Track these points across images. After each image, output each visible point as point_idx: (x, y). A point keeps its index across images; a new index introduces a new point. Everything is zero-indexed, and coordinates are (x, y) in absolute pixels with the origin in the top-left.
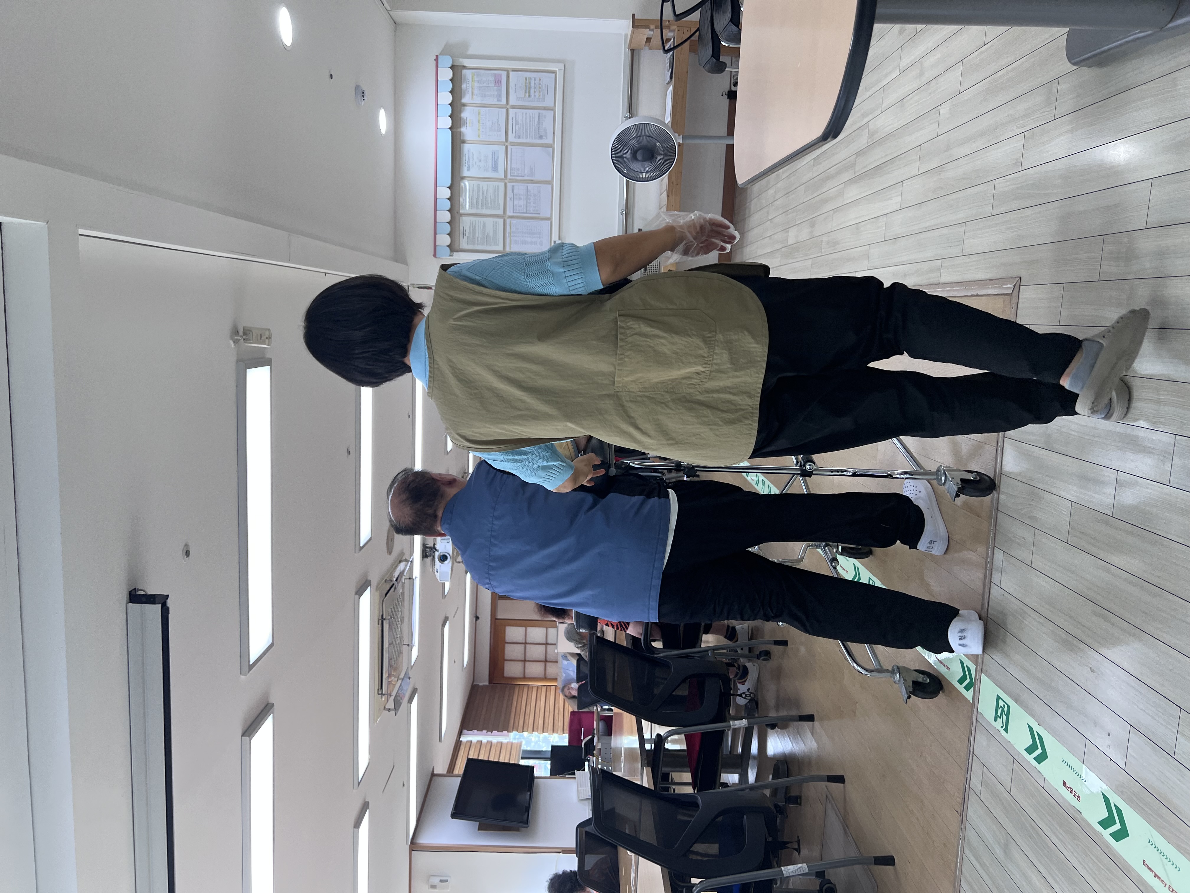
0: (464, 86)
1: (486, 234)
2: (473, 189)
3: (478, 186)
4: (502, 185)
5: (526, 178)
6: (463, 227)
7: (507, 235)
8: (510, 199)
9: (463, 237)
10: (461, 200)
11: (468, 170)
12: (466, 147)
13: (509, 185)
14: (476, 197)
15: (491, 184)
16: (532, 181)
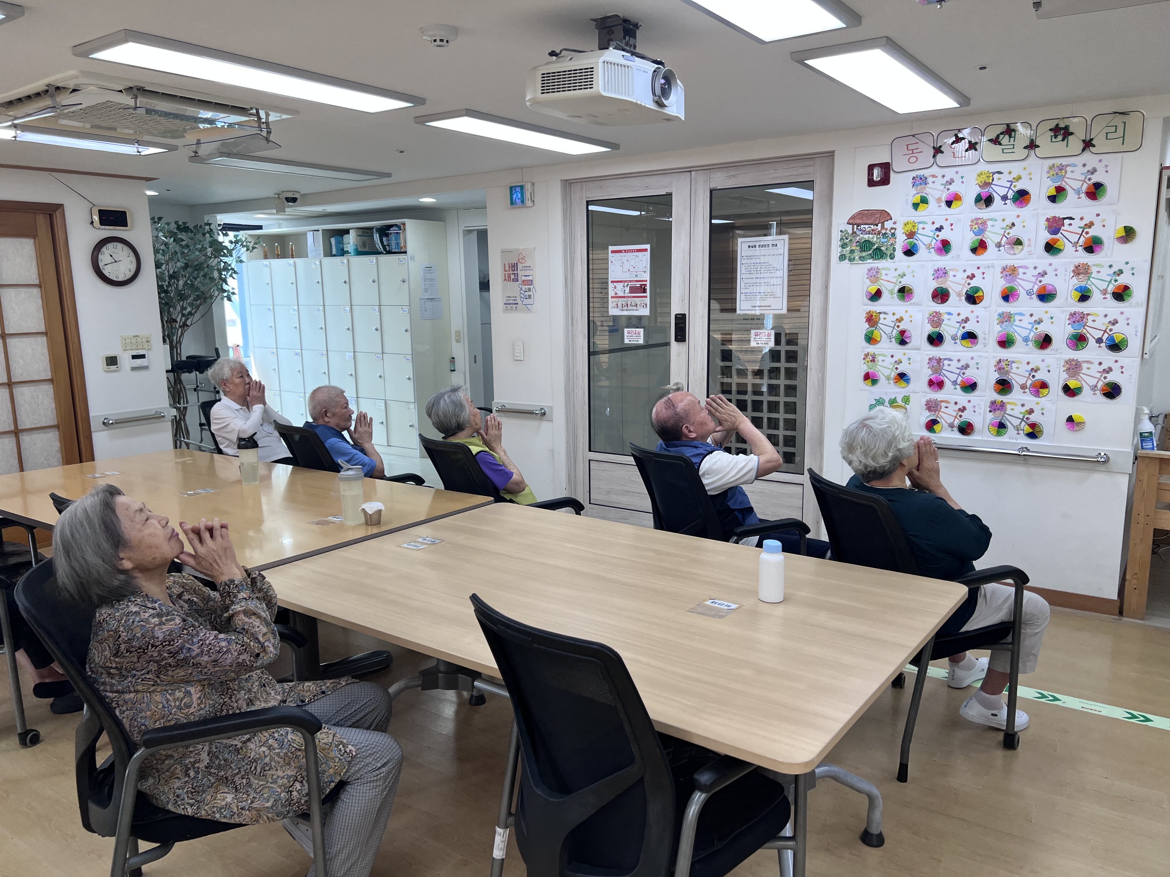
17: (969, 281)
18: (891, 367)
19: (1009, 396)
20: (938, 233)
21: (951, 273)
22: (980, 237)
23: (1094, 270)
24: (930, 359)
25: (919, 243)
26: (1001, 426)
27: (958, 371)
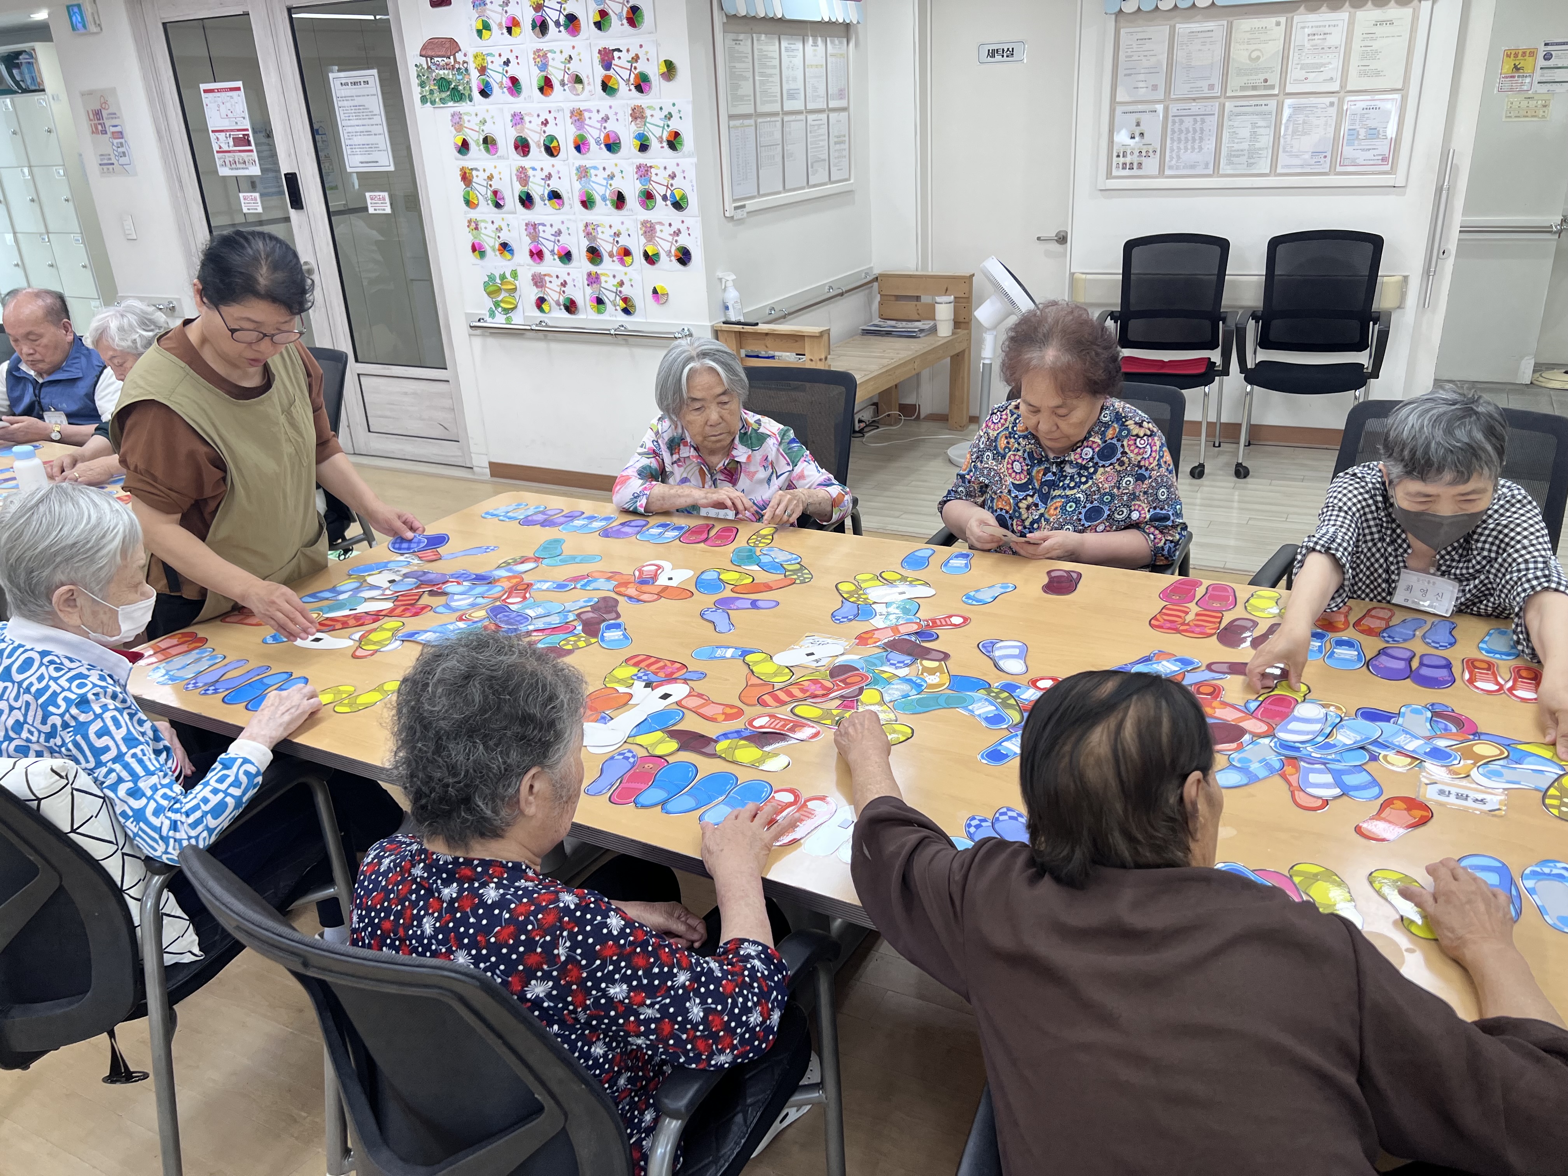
0: (836, 41)
1: (739, 83)
2: (774, 57)
3: (774, 67)
5: (785, 147)
6: (742, 40)
7: (741, 121)
8: (769, 124)
10: (763, 37)
11: (787, 50)
12: (800, 45)
13: (779, 120)
14: (767, 63)
15: (778, 89)
17: (544, 128)
18: (493, 235)
19: (601, 266)
20: (506, 68)
21: (527, 119)
22: (544, 74)
23: (648, 113)
24: (527, 225)
25: (491, 80)
26: (600, 301)
27: (552, 238)
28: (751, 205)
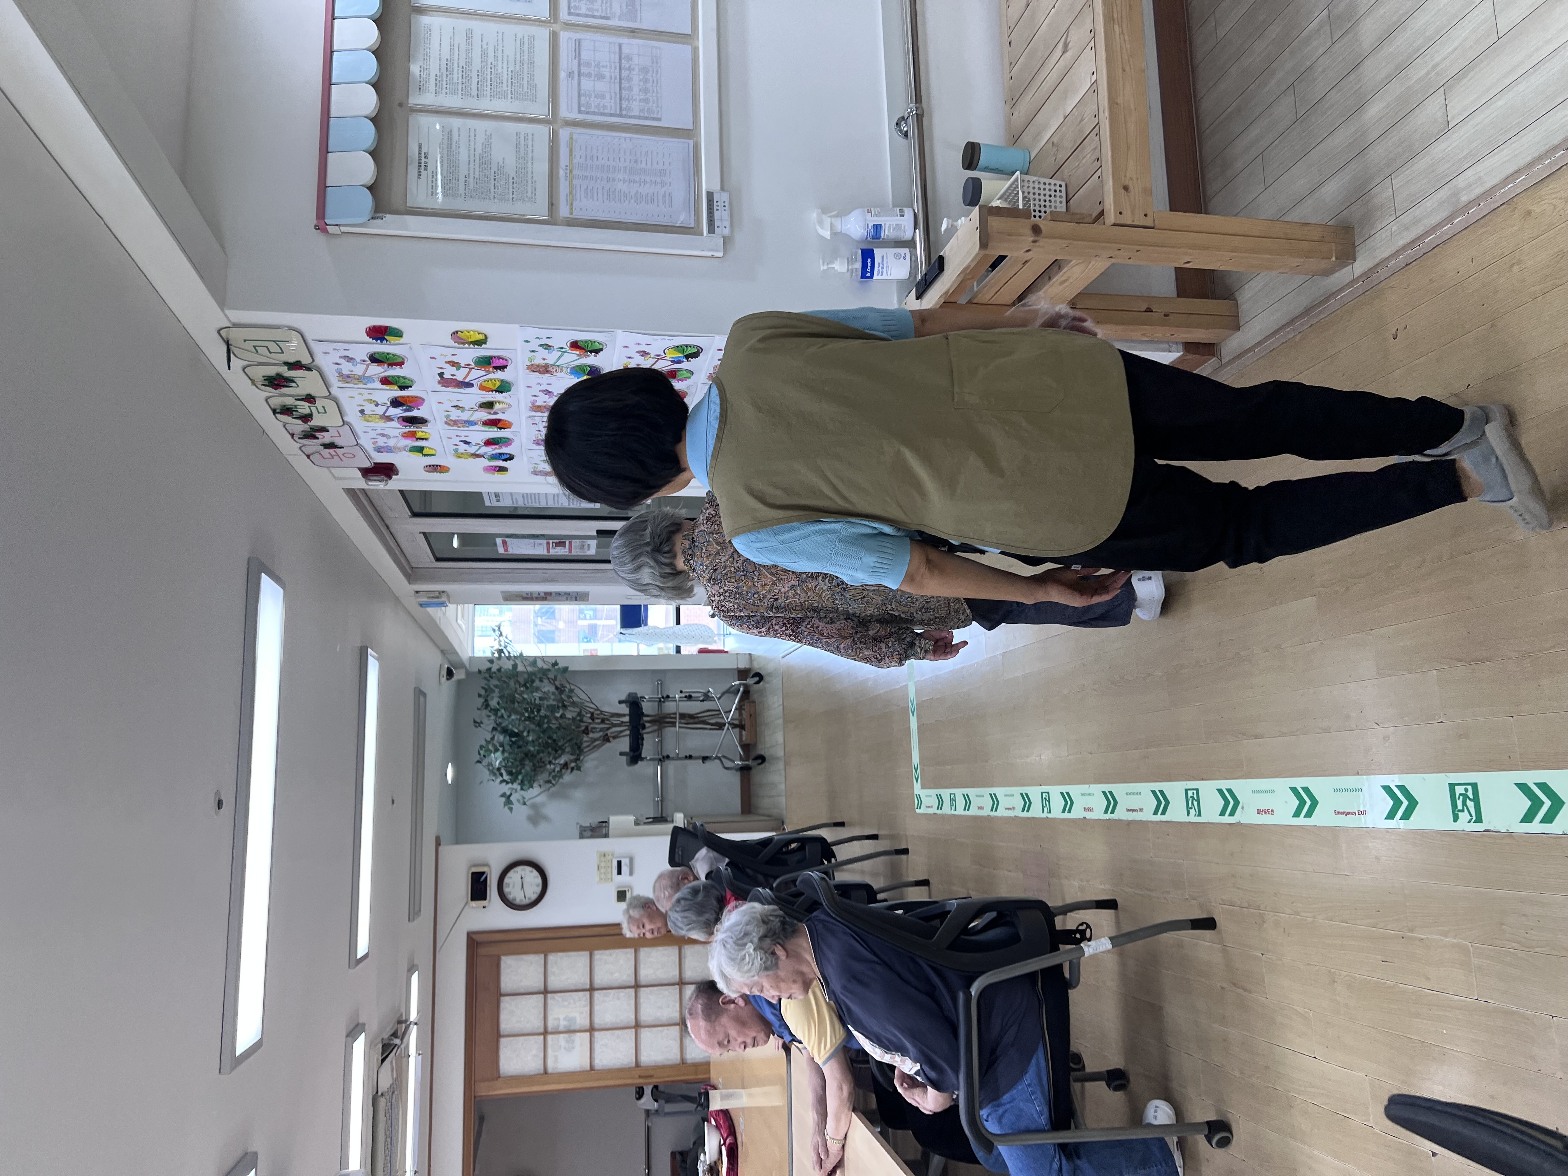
1: (494, 168)
2: (452, 38)
3: (469, 36)
4: (542, 35)
5: (614, 22)
6: (420, 146)
7: (562, 173)
8: (570, 75)
9: (420, 175)
10: (415, 69)
13: (565, 38)
14: (462, 63)
15: (510, 29)
16: (633, 32)
23: (538, 361)
28: (708, 181)
